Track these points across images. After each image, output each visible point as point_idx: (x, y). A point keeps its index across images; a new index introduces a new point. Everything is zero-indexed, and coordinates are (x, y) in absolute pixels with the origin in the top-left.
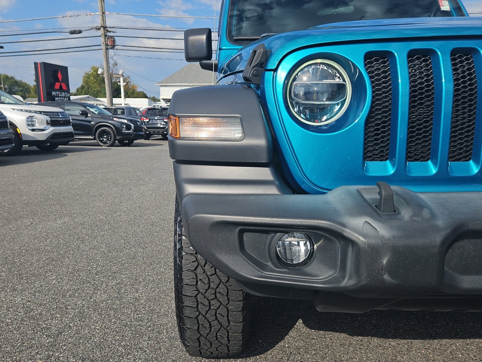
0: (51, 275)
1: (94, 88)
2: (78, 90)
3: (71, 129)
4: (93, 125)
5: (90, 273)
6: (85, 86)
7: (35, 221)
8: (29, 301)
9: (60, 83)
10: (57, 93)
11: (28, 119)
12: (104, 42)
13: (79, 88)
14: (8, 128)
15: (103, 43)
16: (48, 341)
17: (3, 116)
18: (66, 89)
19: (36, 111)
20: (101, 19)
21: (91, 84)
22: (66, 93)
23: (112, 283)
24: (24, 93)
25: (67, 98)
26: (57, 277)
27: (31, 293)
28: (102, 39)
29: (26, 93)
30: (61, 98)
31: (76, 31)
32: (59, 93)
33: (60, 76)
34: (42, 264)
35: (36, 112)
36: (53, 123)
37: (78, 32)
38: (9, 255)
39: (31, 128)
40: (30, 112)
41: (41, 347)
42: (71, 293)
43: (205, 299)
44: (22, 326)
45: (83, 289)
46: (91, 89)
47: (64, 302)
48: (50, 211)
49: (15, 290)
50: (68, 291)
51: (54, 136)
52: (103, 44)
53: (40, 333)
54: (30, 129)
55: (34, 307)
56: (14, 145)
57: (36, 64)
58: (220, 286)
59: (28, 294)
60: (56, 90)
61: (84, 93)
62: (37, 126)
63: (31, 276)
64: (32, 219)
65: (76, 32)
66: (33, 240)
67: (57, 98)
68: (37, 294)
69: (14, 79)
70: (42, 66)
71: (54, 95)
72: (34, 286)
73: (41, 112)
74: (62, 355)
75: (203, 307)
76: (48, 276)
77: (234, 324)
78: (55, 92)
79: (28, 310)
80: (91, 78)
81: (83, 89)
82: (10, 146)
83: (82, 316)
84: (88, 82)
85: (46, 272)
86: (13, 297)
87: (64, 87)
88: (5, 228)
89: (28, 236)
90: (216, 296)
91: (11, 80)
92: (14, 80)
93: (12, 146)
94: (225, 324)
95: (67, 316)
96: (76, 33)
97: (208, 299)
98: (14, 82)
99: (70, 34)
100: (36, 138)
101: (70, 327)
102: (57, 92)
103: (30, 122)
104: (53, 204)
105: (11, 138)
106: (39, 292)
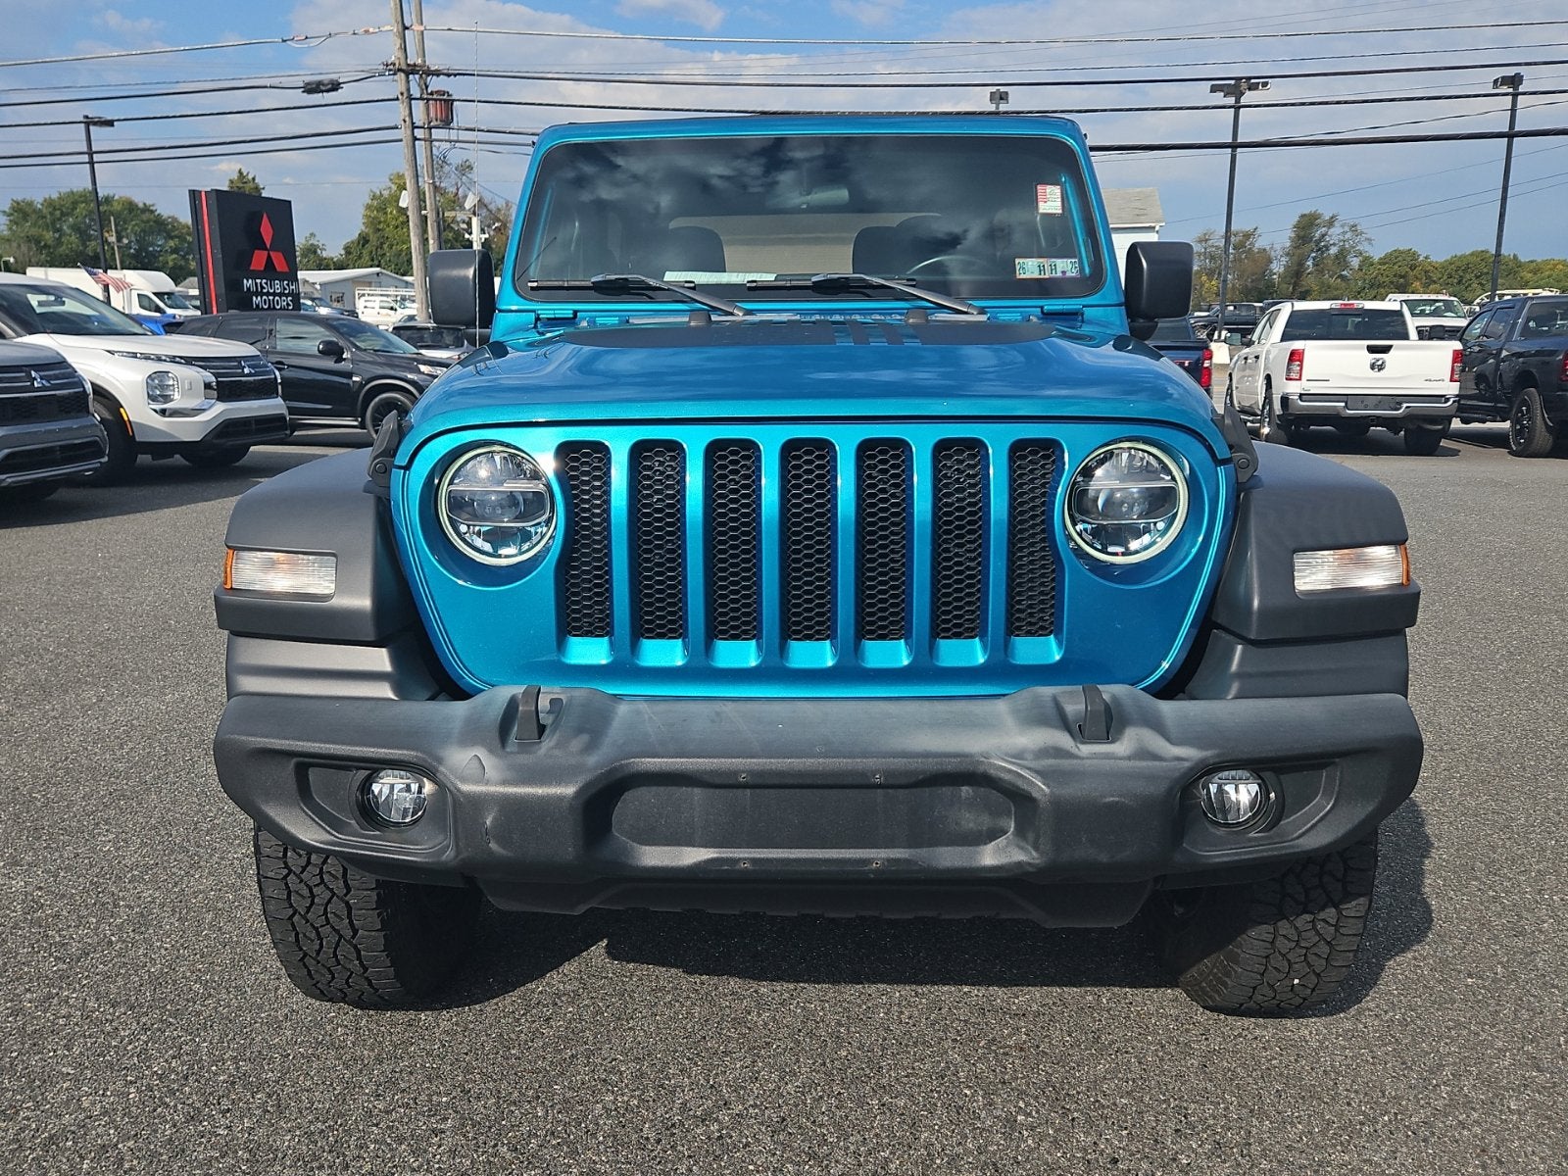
0: (107, 831)
1: (398, 244)
2: (348, 250)
3: (277, 406)
4: (357, 386)
5: (195, 829)
6: (371, 236)
7: (111, 693)
8: (40, 888)
9: (266, 252)
10: (256, 284)
11: (153, 380)
12: (407, 119)
13: (352, 242)
14: (88, 412)
15: (405, 121)
16: (55, 968)
17: (76, 379)
18: (286, 270)
19: (175, 357)
20: (398, 46)
21: (389, 231)
22: (286, 282)
23: (236, 853)
24: (183, 257)
25: (290, 298)
26: (117, 837)
27: (48, 872)
28: (401, 109)
29: (191, 257)
30: (271, 298)
31: (323, 85)
32: (264, 281)
33: (267, 231)
34: (94, 806)
35: (173, 359)
36: (226, 391)
37: (330, 86)
38: (23, 783)
39: (158, 407)
40: (159, 359)
41: (38, 979)
42: (136, 873)
43: (302, 884)
44: (12, 939)
45: (165, 864)
46: (391, 247)
47: (116, 892)
48: (158, 665)
49: (16, 863)
50: (132, 869)
51: (228, 428)
52: (403, 123)
53: (45, 952)
54: (155, 411)
55: (46, 901)
56: (106, 459)
57: (194, 195)
58: (329, 861)
59: (43, 872)
60: (254, 275)
61: (366, 258)
62: (178, 401)
63: (61, 832)
64: (104, 687)
65: (323, 88)
66: (91, 744)
67: (259, 298)
68: (62, 874)
69: (152, 212)
70: (213, 201)
71: (249, 289)
72: (61, 856)
73: (189, 361)
74: (74, 995)
75: (300, 899)
76: (99, 834)
77: (366, 933)
78: (250, 281)
79: (33, 907)
80: (389, 210)
81: (363, 246)
82: (95, 464)
83: (142, 922)
84: (380, 222)
85: (97, 824)
86: (9, 878)
87: (280, 264)
88: (33, 713)
89: (82, 734)
90: (322, 878)
91: (145, 217)
92: (152, 216)
93: (100, 462)
94: (348, 933)
95: (112, 920)
96: (322, 92)
97: (307, 885)
98: (152, 223)
99: (305, 94)
100: (175, 437)
101: (110, 943)
102: (258, 281)
103: (157, 390)
104: (169, 646)
105: (96, 441)
106: (68, 869)
